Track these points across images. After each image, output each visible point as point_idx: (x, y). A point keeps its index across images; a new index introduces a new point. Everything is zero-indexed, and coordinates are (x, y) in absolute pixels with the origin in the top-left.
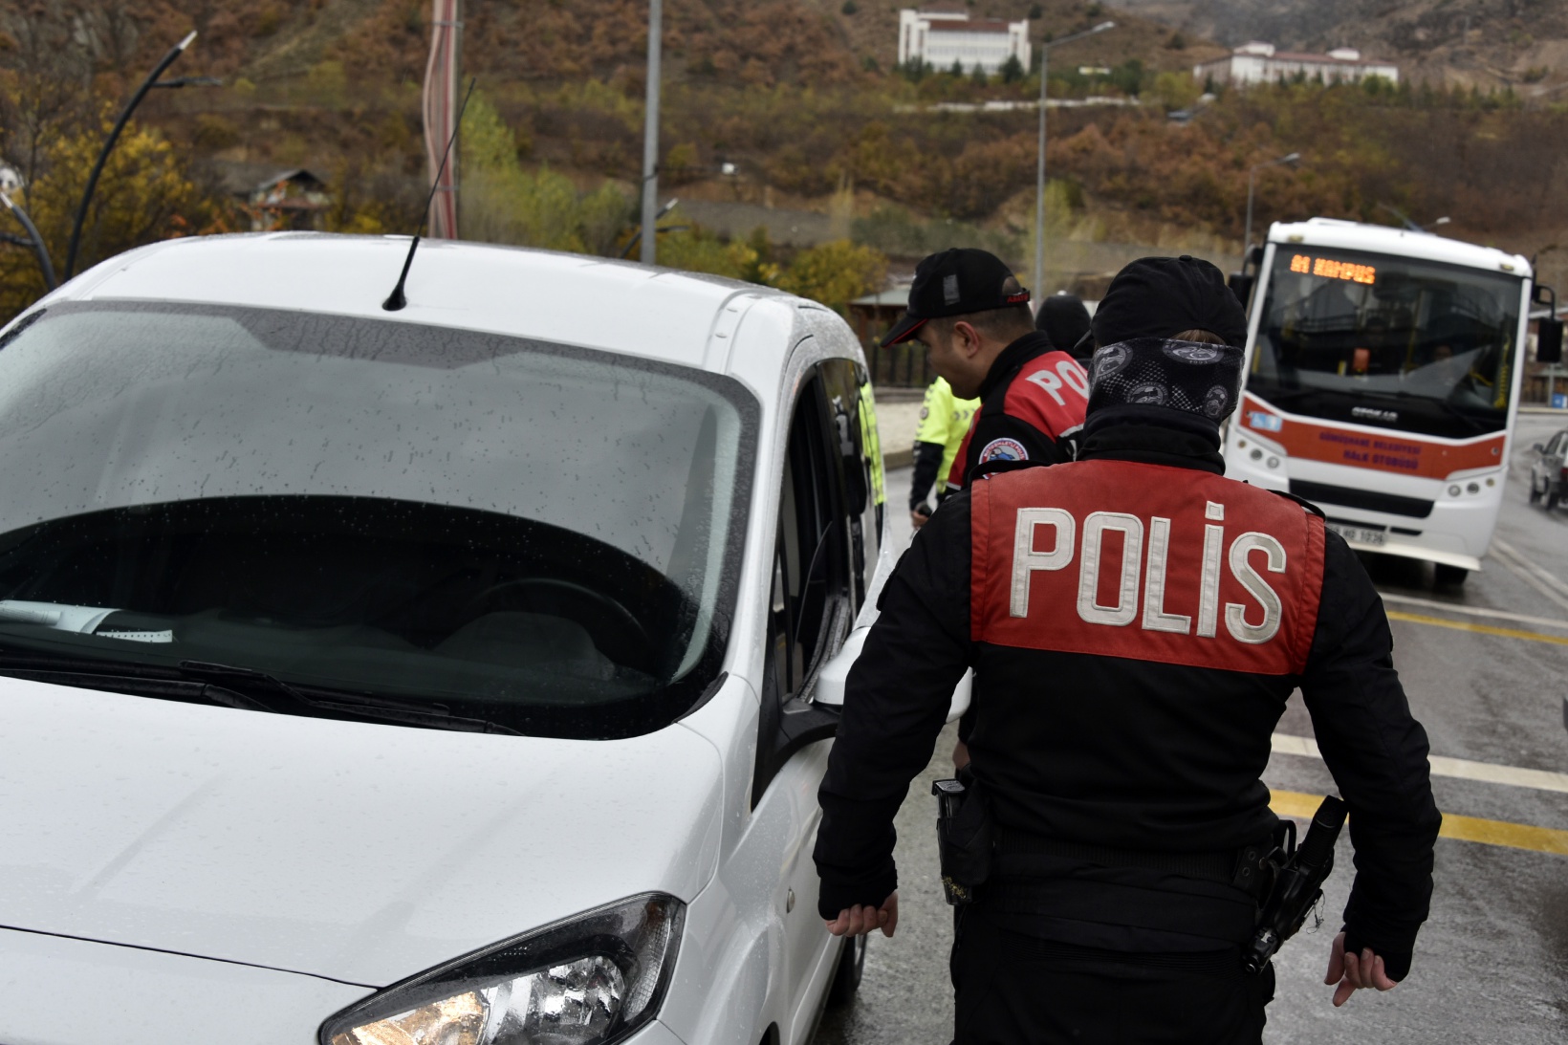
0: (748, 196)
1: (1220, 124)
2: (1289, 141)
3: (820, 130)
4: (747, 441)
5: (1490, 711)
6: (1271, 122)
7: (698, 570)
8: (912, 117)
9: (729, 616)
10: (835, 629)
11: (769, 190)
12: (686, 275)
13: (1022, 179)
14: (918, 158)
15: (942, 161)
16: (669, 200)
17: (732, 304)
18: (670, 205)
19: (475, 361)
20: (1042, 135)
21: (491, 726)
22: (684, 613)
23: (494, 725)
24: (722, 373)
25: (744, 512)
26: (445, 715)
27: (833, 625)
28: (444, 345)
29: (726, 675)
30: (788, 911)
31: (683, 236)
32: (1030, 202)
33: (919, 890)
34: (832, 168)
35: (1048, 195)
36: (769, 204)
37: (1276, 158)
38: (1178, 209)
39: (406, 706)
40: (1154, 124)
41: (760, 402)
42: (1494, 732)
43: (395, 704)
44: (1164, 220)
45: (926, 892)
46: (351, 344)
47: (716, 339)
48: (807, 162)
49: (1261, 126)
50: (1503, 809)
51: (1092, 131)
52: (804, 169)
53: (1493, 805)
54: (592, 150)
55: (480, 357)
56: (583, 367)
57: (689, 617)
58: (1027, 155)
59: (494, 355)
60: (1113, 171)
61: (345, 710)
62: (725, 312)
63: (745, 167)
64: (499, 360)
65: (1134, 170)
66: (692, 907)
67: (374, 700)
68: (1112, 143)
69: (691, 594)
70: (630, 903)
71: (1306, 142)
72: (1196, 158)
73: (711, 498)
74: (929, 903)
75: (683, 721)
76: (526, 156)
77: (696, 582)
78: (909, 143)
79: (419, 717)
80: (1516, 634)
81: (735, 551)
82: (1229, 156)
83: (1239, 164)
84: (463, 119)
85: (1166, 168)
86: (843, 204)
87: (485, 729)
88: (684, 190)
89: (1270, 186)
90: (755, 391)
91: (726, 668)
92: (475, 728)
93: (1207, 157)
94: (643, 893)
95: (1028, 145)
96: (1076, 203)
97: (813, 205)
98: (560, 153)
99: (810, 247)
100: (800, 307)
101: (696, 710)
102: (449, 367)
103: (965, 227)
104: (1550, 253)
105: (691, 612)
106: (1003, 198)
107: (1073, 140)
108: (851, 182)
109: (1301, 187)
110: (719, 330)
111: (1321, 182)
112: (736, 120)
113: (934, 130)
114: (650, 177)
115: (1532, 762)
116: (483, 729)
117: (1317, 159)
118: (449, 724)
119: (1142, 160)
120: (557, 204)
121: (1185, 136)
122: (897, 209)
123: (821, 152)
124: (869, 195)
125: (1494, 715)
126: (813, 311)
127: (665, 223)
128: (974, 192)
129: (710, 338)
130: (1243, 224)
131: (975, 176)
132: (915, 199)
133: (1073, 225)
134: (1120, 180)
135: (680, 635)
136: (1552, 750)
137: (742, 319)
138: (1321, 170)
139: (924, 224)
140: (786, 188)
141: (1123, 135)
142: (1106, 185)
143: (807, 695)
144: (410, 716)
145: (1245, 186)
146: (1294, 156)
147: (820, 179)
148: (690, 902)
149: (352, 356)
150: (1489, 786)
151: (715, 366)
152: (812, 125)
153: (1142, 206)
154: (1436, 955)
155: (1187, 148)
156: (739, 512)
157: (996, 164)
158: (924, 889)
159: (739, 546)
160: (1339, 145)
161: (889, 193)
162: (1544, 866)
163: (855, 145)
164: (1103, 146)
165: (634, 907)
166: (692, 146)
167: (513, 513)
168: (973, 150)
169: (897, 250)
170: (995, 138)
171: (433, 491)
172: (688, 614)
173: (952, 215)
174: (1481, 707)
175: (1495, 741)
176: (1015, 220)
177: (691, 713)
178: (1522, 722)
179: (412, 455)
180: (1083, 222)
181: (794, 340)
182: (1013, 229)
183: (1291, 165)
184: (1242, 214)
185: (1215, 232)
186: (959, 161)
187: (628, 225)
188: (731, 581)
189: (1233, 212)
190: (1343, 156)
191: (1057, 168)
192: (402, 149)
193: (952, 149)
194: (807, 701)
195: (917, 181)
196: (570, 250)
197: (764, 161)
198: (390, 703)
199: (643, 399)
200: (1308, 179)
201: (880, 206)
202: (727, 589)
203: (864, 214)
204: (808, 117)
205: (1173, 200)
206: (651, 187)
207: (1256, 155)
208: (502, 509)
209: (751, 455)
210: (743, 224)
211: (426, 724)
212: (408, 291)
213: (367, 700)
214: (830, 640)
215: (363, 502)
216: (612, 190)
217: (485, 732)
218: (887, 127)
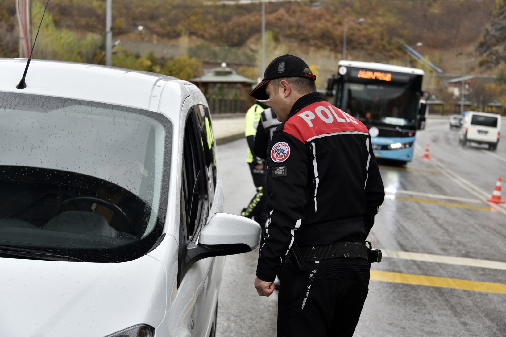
0: (146, 39)
1: (332, 8)
2: (359, 14)
3: (174, 12)
4: (168, 139)
5: (449, 235)
6: (352, 6)
7: (151, 192)
8: (211, 6)
9: (165, 210)
10: (203, 213)
11: (155, 36)
12: (138, 72)
13: (255, 30)
14: (214, 23)
15: (223, 24)
16: (116, 41)
17: (158, 84)
18: (117, 43)
19: (56, 109)
20: (263, 13)
21: (71, 258)
22: (146, 210)
23: (72, 258)
24: (156, 111)
25: (169, 168)
26: (51, 254)
27: (202, 212)
28: (43, 103)
29: (165, 234)
30: (192, 329)
31: (121, 55)
32: (259, 40)
33: (233, 315)
34: (180, 27)
35: (266, 36)
36: (155, 42)
37: (354, 21)
38: (317, 41)
39: (35, 251)
40: (306, 8)
41: (172, 123)
42: (451, 244)
43: (31, 251)
44: (311, 46)
45: (236, 316)
46: (5, 103)
47: (153, 98)
48: (170, 25)
49: (348, 8)
50: (458, 274)
51: (282, 11)
52: (169, 28)
53: (453, 273)
54: (83, 21)
55: (58, 107)
56: (100, 110)
57: (149, 211)
58: (257, 21)
59: (64, 106)
60: (291, 27)
61: (10, 254)
62: (156, 86)
63: (146, 27)
64: (65, 108)
65: (299, 26)
66: (157, 330)
67: (22, 249)
68: (290, 15)
69: (149, 202)
70: (132, 329)
71: (365, 14)
72: (323, 21)
73: (154, 163)
74: (238, 321)
75: (148, 254)
76: (57, 24)
77: (151, 197)
78: (210, 17)
79: (41, 256)
80: (457, 205)
81: (166, 184)
82: (335, 20)
83: (340, 23)
84: (33, 10)
85: (311, 25)
86: (184, 42)
87: (68, 260)
88: (120, 37)
89: (352, 32)
90: (170, 119)
91: (164, 232)
92: (64, 259)
93: (327, 21)
94: (137, 325)
95: (257, 17)
96: (276, 39)
97: (173, 42)
98: (70, 23)
99: (172, 59)
100: (184, 84)
101: (154, 249)
102: (45, 112)
103: (234, 50)
104: (460, 57)
105: (149, 209)
106: (248, 38)
107: (275, 15)
108: (188, 33)
109: (364, 32)
110: (154, 94)
111: (372, 30)
112: (140, 9)
113: (220, 11)
114: (109, 32)
115: (467, 255)
116: (67, 260)
117: (370, 21)
118: (54, 258)
119: (302, 22)
120: (70, 43)
121: (319, 12)
122: (206, 43)
123: (174, 21)
124: (194, 38)
125: (451, 237)
126: (189, 86)
127: (115, 50)
128: (236, 36)
129: (151, 97)
130: (342, 47)
131: (237, 29)
132: (213, 39)
133: (275, 48)
134: (294, 30)
135: (146, 219)
136: (474, 250)
137: (163, 90)
138: (372, 25)
139: (217, 49)
140: (162, 36)
141: (294, 12)
142: (288, 32)
143: (194, 241)
144: (37, 255)
145: (342, 32)
146: (362, 20)
147: (175, 32)
148: (156, 327)
149: (5, 108)
150: (451, 265)
151: (153, 109)
152: (171, 10)
153: (302, 40)
154: (437, 333)
155: (318, 17)
156: (166, 168)
157: (245, 25)
158: (236, 315)
159: (167, 182)
160: (378, 15)
161: (202, 37)
162: (475, 296)
163: (188, 18)
164: (287, 17)
165: (134, 330)
166: (123, 19)
167: (75, 171)
168: (236, 19)
169: (207, 59)
170: (244, 14)
171: (42, 163)
172: (148, 210)
173: (228, 45)
174: (445, 234)
175: (453, 247)
176: (253, 47)
177: (152, 250)
178: (462, 240)
179: (32, 148)
180: (279, 47)
181: (184, 98)
182: (252, 51)
183: (360, 23)
184: (342, 43)
185: (332, 50)
186: (230, 24)
187: (98, 51)
188: (165, 196)
189: (338, 42)
190: (380, 19)
191: (269, 25)
192: (6, 22)
193: (227, 19)
194: (195, 243)
195: (214, 32)
196: (76, 61)
197: (152, 25)
198: (29, 250)
199: (125, 123)
200: (366, 29)
201: (199, 42)
202: (163, 199)
203: (193, 45)
204: (170, 7)
205: (314, 38)
206: (109, 36)
207: (346, 20)
208: (70, 170)
209: (170, 145)
210: (145, 50)
211: (44, 258)
212: (27, 81)
213: (19, 249)
214: (202, 218)
215: (13, 167)
216: (92, 38)
217: (68, 261)
218: (201, 11)
